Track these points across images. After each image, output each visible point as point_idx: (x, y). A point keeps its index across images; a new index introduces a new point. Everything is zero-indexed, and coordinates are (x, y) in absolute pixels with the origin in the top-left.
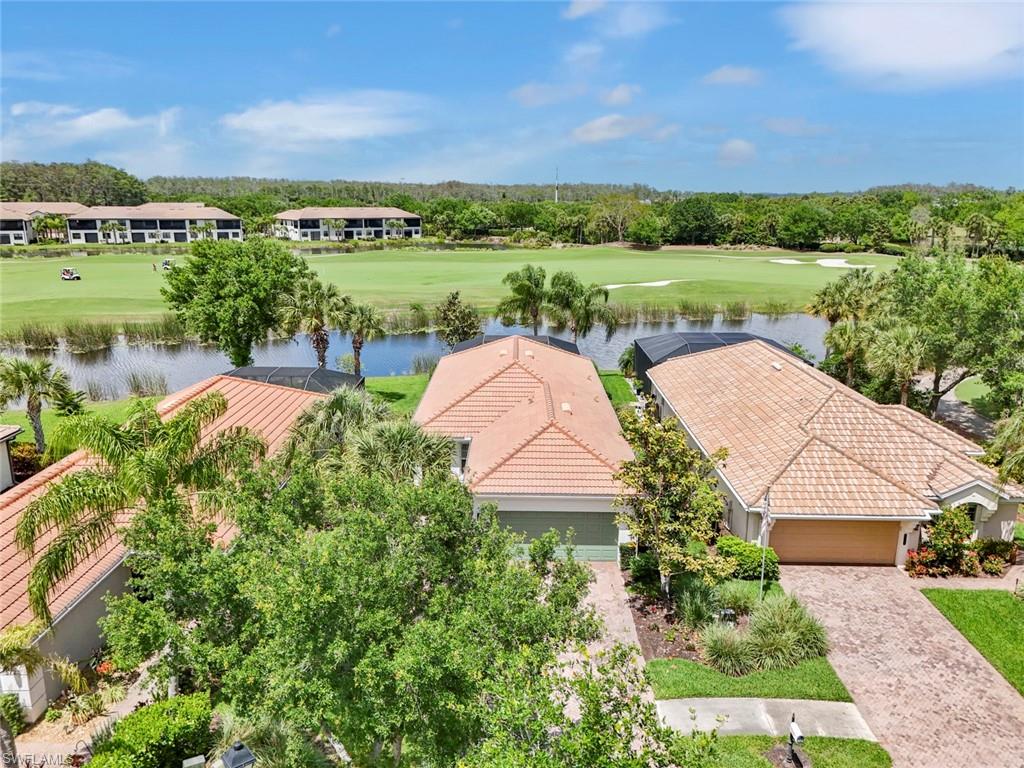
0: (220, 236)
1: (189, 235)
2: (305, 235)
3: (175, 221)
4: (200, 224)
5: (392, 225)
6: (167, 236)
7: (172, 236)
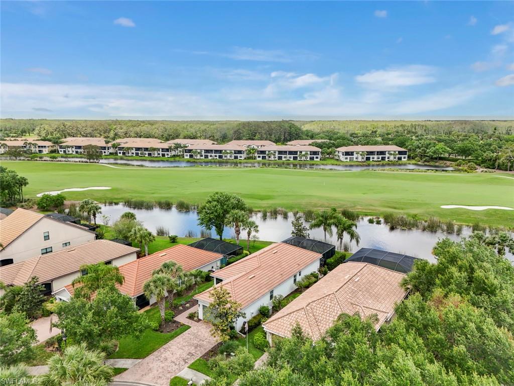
0: (310, 158)
1: (298, 158)
2: (346, 158)
3: (294, 152)
4: (303, 153)
5: (391, 154)
6: (290, 158)
7: (292, 158)
